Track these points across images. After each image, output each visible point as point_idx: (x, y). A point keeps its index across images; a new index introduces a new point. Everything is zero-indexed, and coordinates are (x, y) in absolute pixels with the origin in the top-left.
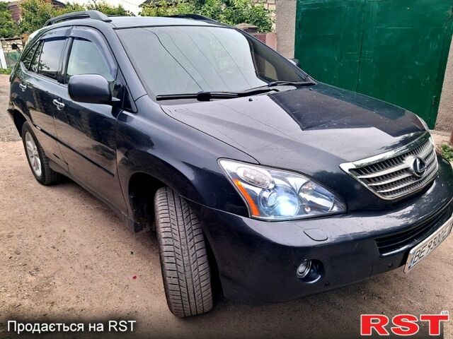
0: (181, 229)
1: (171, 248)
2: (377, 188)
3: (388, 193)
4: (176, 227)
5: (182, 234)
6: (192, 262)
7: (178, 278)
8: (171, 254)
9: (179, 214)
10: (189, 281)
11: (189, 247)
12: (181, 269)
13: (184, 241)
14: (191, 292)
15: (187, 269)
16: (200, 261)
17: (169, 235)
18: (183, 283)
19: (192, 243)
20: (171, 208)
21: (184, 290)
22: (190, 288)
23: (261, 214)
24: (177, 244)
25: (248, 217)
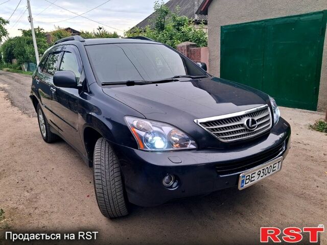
0: (107, 159)
1: (99, 171)
2: (218, 134)
3: (226, 138)
4: (104, 159)
5: (107, 162)
6: (111, 180)
7: (103, 189)
8: (99, 174)
9: (107, 151)
10: (109, 191)
11: (110, 170)
12: (104, 184)
13: (107, 167)
14: (110, 199)
15: (108, 183)
16: (116, 179)
17: (99, 163)
18: (106, 193)
19: (112, 168)
20: (102, 148)
21: (106, 197)
22: (110, 196)
23: (145, 147)
24: (103, 168)
25: (137, 149)
